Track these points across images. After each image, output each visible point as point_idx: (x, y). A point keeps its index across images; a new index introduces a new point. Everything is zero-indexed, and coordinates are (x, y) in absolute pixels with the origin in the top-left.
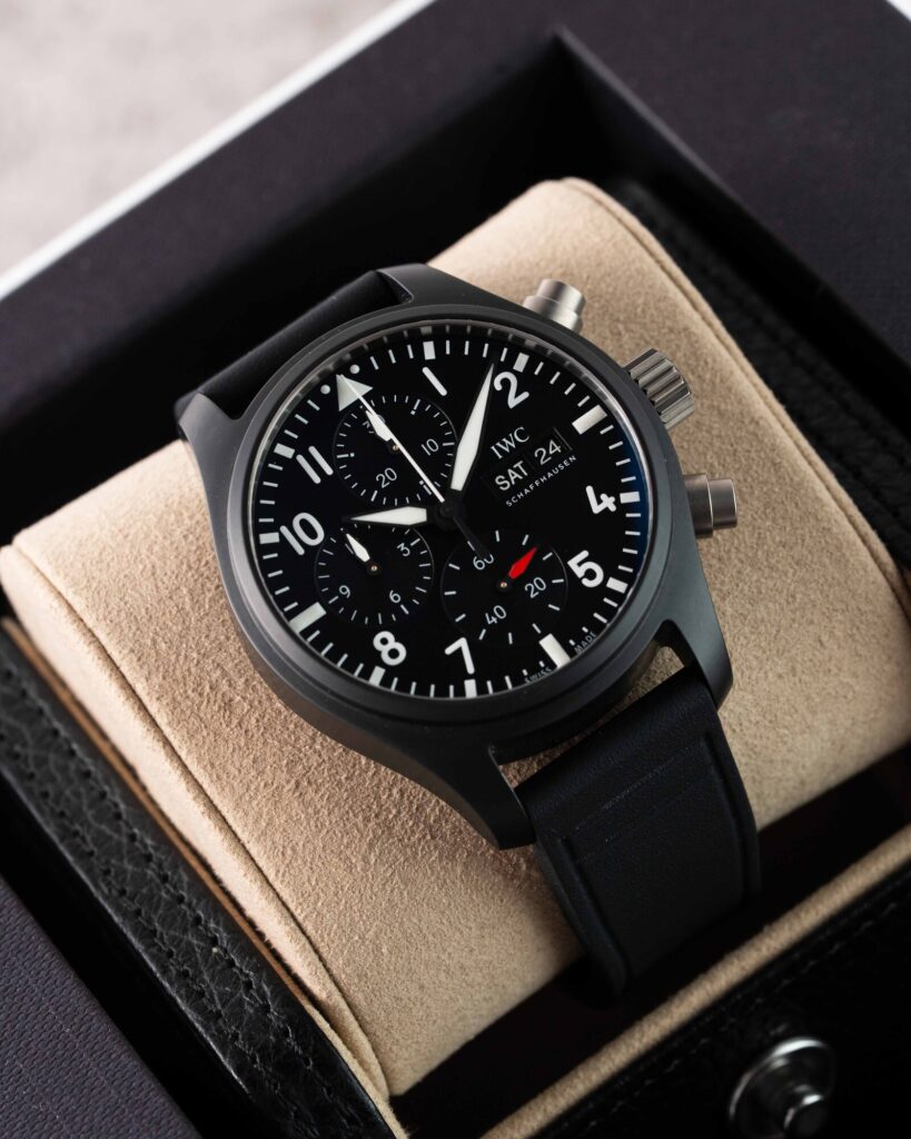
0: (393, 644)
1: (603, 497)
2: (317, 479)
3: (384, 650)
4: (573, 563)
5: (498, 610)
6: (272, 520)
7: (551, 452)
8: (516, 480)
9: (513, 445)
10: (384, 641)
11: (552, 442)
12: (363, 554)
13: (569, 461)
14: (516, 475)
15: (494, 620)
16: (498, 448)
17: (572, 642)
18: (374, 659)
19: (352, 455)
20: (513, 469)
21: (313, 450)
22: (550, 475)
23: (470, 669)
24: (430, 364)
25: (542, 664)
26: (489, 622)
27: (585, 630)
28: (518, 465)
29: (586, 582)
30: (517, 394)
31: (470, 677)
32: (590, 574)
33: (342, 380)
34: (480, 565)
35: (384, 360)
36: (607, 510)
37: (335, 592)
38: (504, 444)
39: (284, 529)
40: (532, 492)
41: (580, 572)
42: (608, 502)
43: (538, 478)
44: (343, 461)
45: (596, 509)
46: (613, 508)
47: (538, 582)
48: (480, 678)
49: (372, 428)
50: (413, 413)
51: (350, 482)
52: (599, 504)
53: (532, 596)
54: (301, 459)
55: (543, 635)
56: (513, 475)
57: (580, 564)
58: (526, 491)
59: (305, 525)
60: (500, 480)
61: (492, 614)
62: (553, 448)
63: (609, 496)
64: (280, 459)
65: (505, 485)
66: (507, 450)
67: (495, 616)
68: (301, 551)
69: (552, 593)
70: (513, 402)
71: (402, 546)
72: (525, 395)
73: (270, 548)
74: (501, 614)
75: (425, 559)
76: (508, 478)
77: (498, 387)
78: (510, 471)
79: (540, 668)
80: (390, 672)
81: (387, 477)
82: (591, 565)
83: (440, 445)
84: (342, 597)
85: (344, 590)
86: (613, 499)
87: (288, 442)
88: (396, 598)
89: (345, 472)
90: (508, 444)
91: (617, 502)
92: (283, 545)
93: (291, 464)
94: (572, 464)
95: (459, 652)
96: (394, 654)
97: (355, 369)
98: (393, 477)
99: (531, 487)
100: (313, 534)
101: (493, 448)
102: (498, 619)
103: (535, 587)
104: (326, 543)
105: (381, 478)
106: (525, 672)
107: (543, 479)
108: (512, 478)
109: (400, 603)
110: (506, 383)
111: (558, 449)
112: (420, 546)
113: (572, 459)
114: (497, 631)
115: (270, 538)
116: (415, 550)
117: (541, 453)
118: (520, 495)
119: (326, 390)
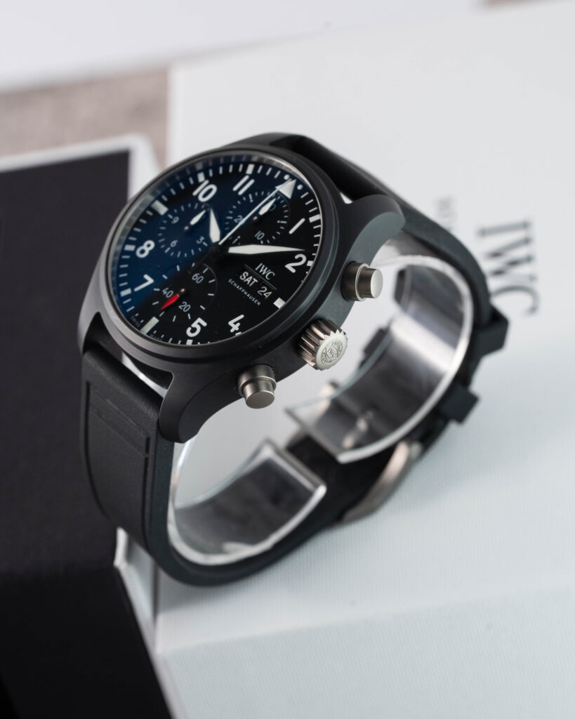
0: (147, 250)
1: (238, 324)
2: (235, 189)
3: (144, 247)
4: (199, 320)
5: (170, 293)
6: (211, 175)
7: (265, 294)
8: (247, 282)
9: (264, 273)
10: (149, 246)
11: (270, 293)
12: (195, 221)
13: (257, 302)
14: (249, 281)
15: (165, 293)
16: (261, 266)
17: (155, 332)
18: (139, 243)
19: (252, 201)
21: (252, 182)
22: (248, 295)
23: (137, 289)
24: (307, 220)
25: (142, 321)
26: (163, 291)
27: (163, 336)
28: (255, 280)
29: (189, 329)
30: (294, 267)
31: (132, 290)
32: (194, 330)
33: (294, 181)
34: (195, 277)
35: (307, 199)
36: (231, 328)
37: (174, 215)
38: (264, 268)
39: (207, 182)
40: (238, 290)
41: (195, 325)
42: (235, 328)
43: (246, 290)
44: (248, 198)
45: (231, 323)
46: (232, 331)
47: (188, 307)
48: (133, 295)
50: (279, 222)
51: (237, 205)
52: (234, 323)
53: (180, 307)
54: (246, 178)
55: (158, 317)
57: (199, 324)
58: (238, 287)
59: (210, 191)
61: (168, 291)
62: (267, 294)
63: (239, 327)
64: (245, 168)
65: (243, 277)
66: (261, 271)
67: (167, 293)
68: (195, 193)
69: (182, 315)
70: (290, 267)
71: (202, 238)
72: (293, 271)
73: (196, 179)
74: (169, 295)
75: (196, 251)
76: (247, 277)
77: (297, 257)
78: (251, 278)
79: (139, 321)
80: (133, 253)
82: (199, 329)
83: (261, 239)
84: (172, 220)
85: (176, 219)
86: (237, 329)
87: (255, 169)
88: (173, 244)
89: (242, 201)
90: (264, 271)
91: (235, 332)
92: (197, 184)
93: (243, 174)
94: (256, 304)
95: (146, 281)
96: (142, 252)
97: (300, 187)
99: (241, 289)
100: (205, 196)
102: (165, 295)
103: (185, 307)
104: (201, 204)
106: (137, 315)
107: (245, 293)
108: (247, 280)
109: (171, 247)
110: (300, 259)
111: (267, 296)
113: (259, 304)
114: (160, 296)
115: (201, 177)
116: (201, 245)
117: (264, 289)
118: (235, 285)
119: (286, 177)
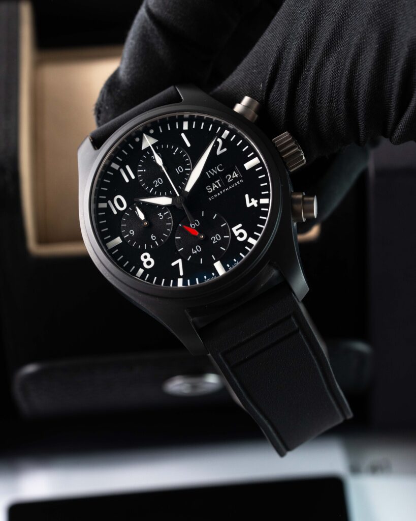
0: (149, 259)
1: (253, 200)
2: (127, 180)
3: (145, 261)
4: (234, 229)
5: (198, 248)
6: (105, 197)
7: (233, 177)
8: (216, 188)
9: (216, 172)
10: (146, 257)
11: (234, 172)
12: (142, 216)
13: (240, 182)
14: (216, 186)
15: (196, 252)
16: (209, 173)
17: (228, 266)
18: (140, 265)
19: (145, 171)
20: (215, 183)
21: (128, 167)
22: (230, 187)
23: (181, 273)
24: (185, 132)
25: (213, 274)
26: (193, 253)
27: (235, 260)
28: (218, 181)
29: (239, 239)
30: (222, 149)
31: (180, 277)
32: (241, 235)
33: (144, 135)
34: (193, 226)
35: (165, 128)
36: (253, 206)
37: (127, 232)
38: (212, 171)
39: (109, 202)
40: (221, 195)
41: (236, 233)
42: (254, 203)
43: (225, 188)
44: (140, 173)
45: (249, 205)
46: (256, 205)
47: (218, 236)
48: (185, 279)
49: (155, 159)
50: (174, 153)
51: (142, 183)
52: (250, 203)
53: (214, 242)
54: (122, 171)
55: (216, 261)
56: (215, 186)
57: (237, 230)
58: (219, 194)
59: (119, 201)
60: (208, 188)
61: (195, 249)
62: (235, 175)
64: (113, 170)
65: (210, 190)
66: (213, 174)
67: (196, 250)
68: (115, 212)
69: (223, 242)
70: (219, 152)
71: (160, 214)
72: (225, 150)
73: (103, 210)
74: (199, 249)
75: (169, 221)
76: (212, 188)
78: (213, 184)
79: (212, 276)
80: (146, 271)
81: (158, 182)
82: (243, 231)
83: (184, 169)
84: (130, 235)
85: (132, 232)
86: (256, 201)
87: (117, 162)
88: (154, 238)
89: (141, 178)
90: (214, 172)
91: (258, 203)
92: (108, 209)
93: (117, 172)
95: (178, 265)
96: (149, 263)
97: (152, 131)
98: (161, 182)
99: (221, 192)
100: (122, 205)
101: (207, 173)
102: (197, 252)
103: (216, 239)
104: (127, 210)
105: (155, 182)
106: (205, 277)
107: (227, 189)
108: (214, 187)
109: (155, 240)
110: (217, 143)
112: (168, 215)
113: (241, 181)
114: (196, 257)
115: (103, 205)
116: (166, 217)
117: (229, 177)
118: (216, 196)
119: (137, 140)
